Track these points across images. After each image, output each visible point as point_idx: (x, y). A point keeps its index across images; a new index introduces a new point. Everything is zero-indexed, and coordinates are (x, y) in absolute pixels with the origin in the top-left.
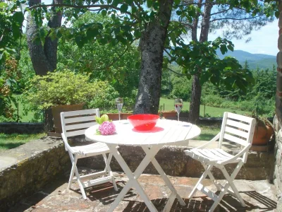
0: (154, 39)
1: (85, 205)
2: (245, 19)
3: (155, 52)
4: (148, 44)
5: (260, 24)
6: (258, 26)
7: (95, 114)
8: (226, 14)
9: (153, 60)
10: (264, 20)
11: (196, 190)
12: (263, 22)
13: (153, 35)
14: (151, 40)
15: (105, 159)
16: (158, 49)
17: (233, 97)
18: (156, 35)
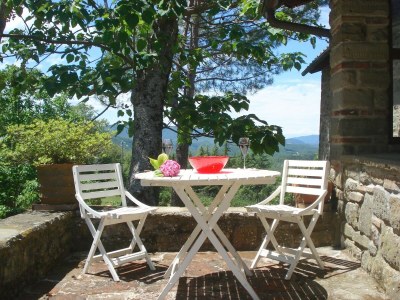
0: (153, 90)
1: (120, 287)
2: (237, 80)
3: (155, 107)
4: (145, 96)
5: (256, 87)
6: (254, 89)
7: (113, 171)
8: (211, 74)
9: (152, 118)
10: (260, 81)
11: (260, 257)
12: (260, 84)
13: (151, 84)
14: (149, 91)
15: (133, 230)
16: (158, 103)
17: (210, 192)
18: (156, 85)
